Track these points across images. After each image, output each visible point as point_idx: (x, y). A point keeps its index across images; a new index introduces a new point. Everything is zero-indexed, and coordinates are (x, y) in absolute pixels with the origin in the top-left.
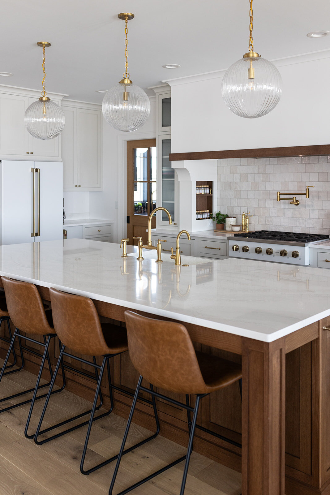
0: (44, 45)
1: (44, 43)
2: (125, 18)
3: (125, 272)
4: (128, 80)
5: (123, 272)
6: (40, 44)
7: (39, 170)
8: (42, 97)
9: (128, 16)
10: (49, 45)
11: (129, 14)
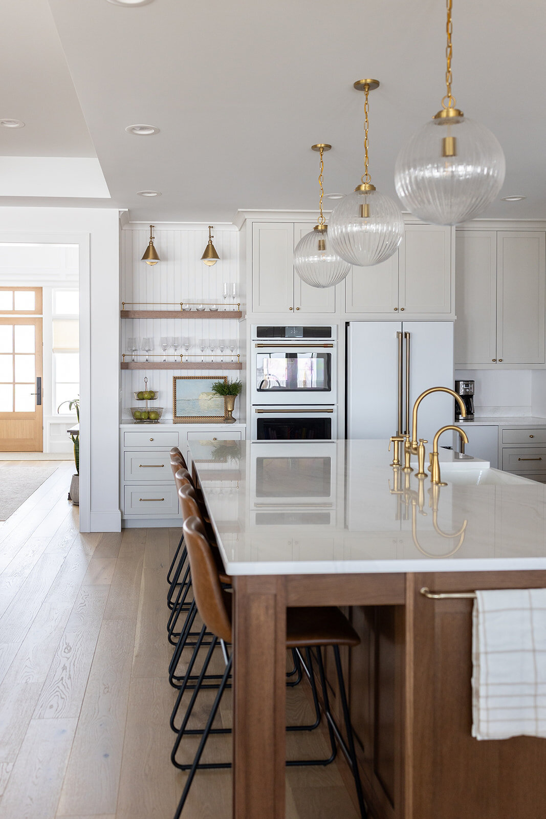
0: (321, 149)
1: (319, 146)
2: (365, 88)
3: (396, 489)
4: (367, 185)
5: (393, 490)
6: (315, 148)
7: (408, 335)
8: (318, 226)
9: (366, 84)
10: (329, 147)
11: (369, 81)
